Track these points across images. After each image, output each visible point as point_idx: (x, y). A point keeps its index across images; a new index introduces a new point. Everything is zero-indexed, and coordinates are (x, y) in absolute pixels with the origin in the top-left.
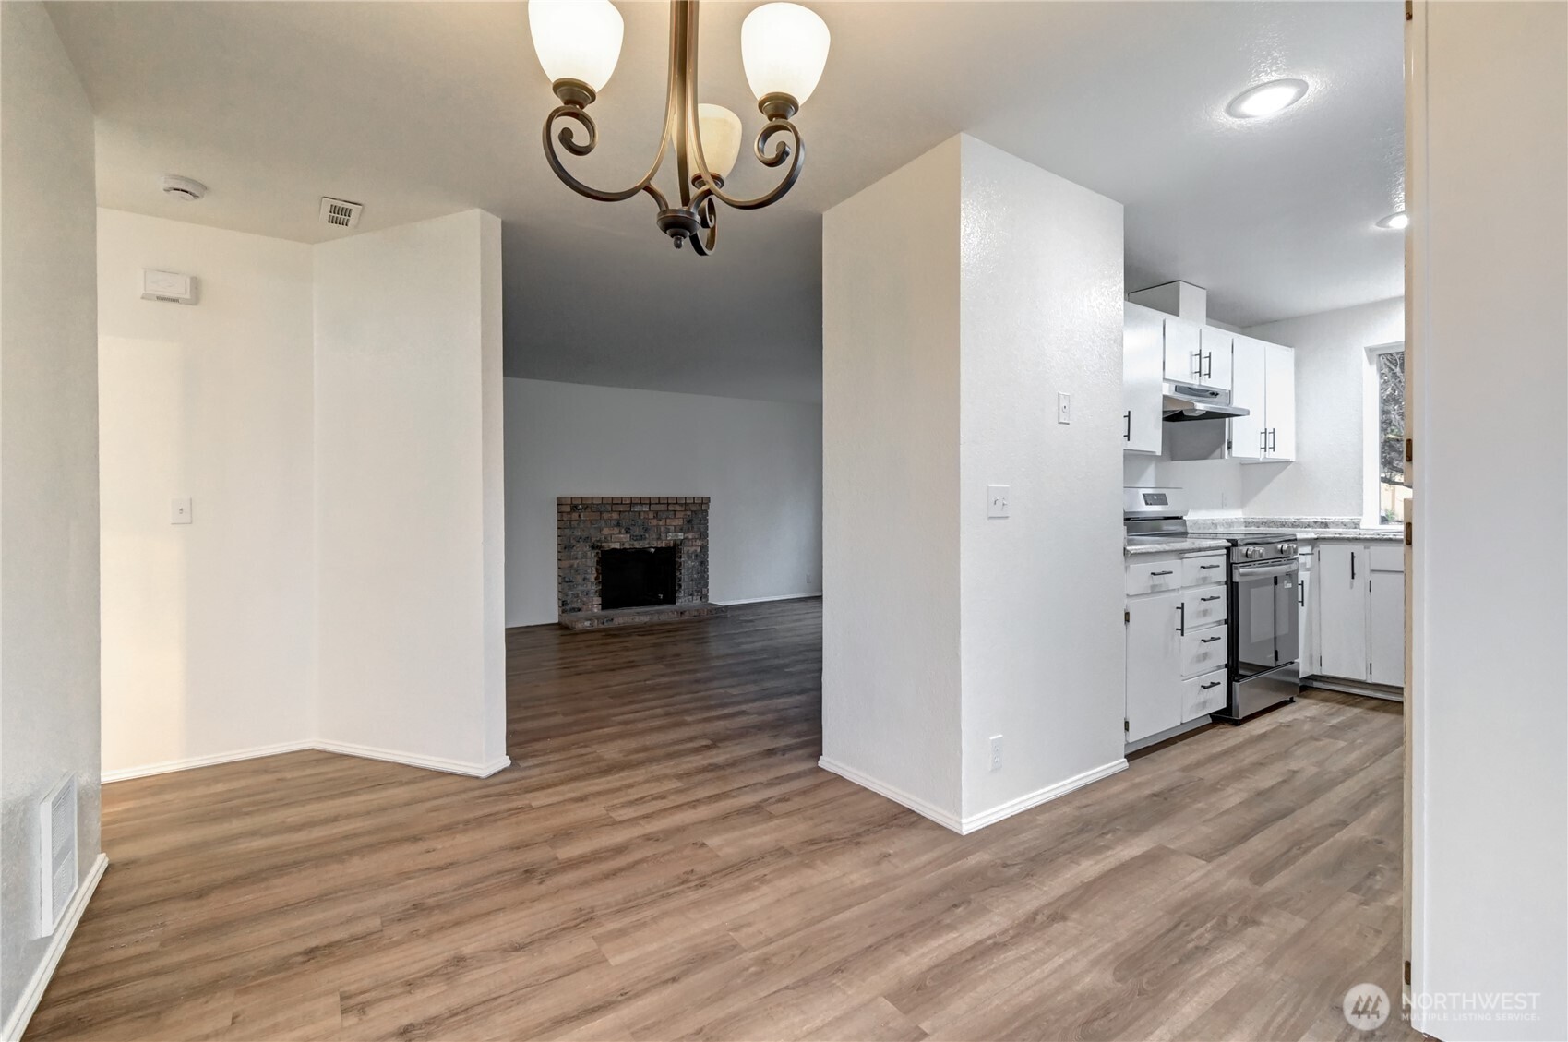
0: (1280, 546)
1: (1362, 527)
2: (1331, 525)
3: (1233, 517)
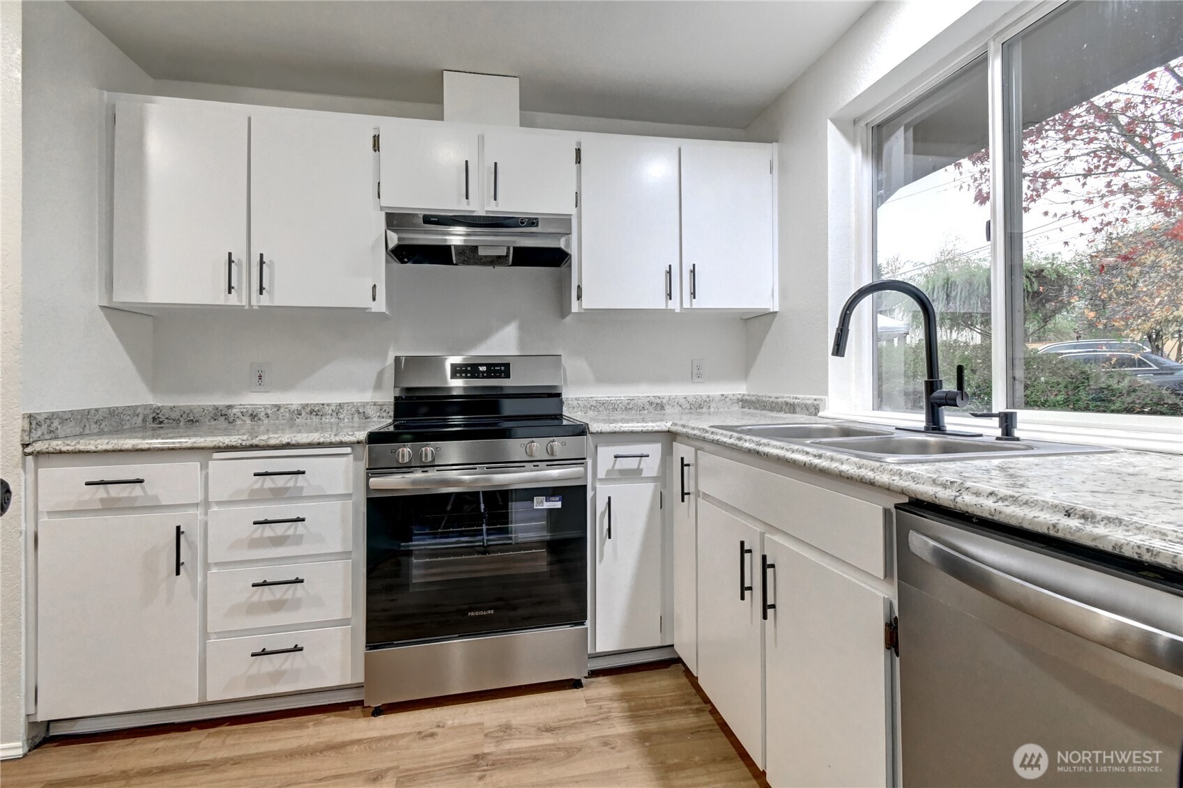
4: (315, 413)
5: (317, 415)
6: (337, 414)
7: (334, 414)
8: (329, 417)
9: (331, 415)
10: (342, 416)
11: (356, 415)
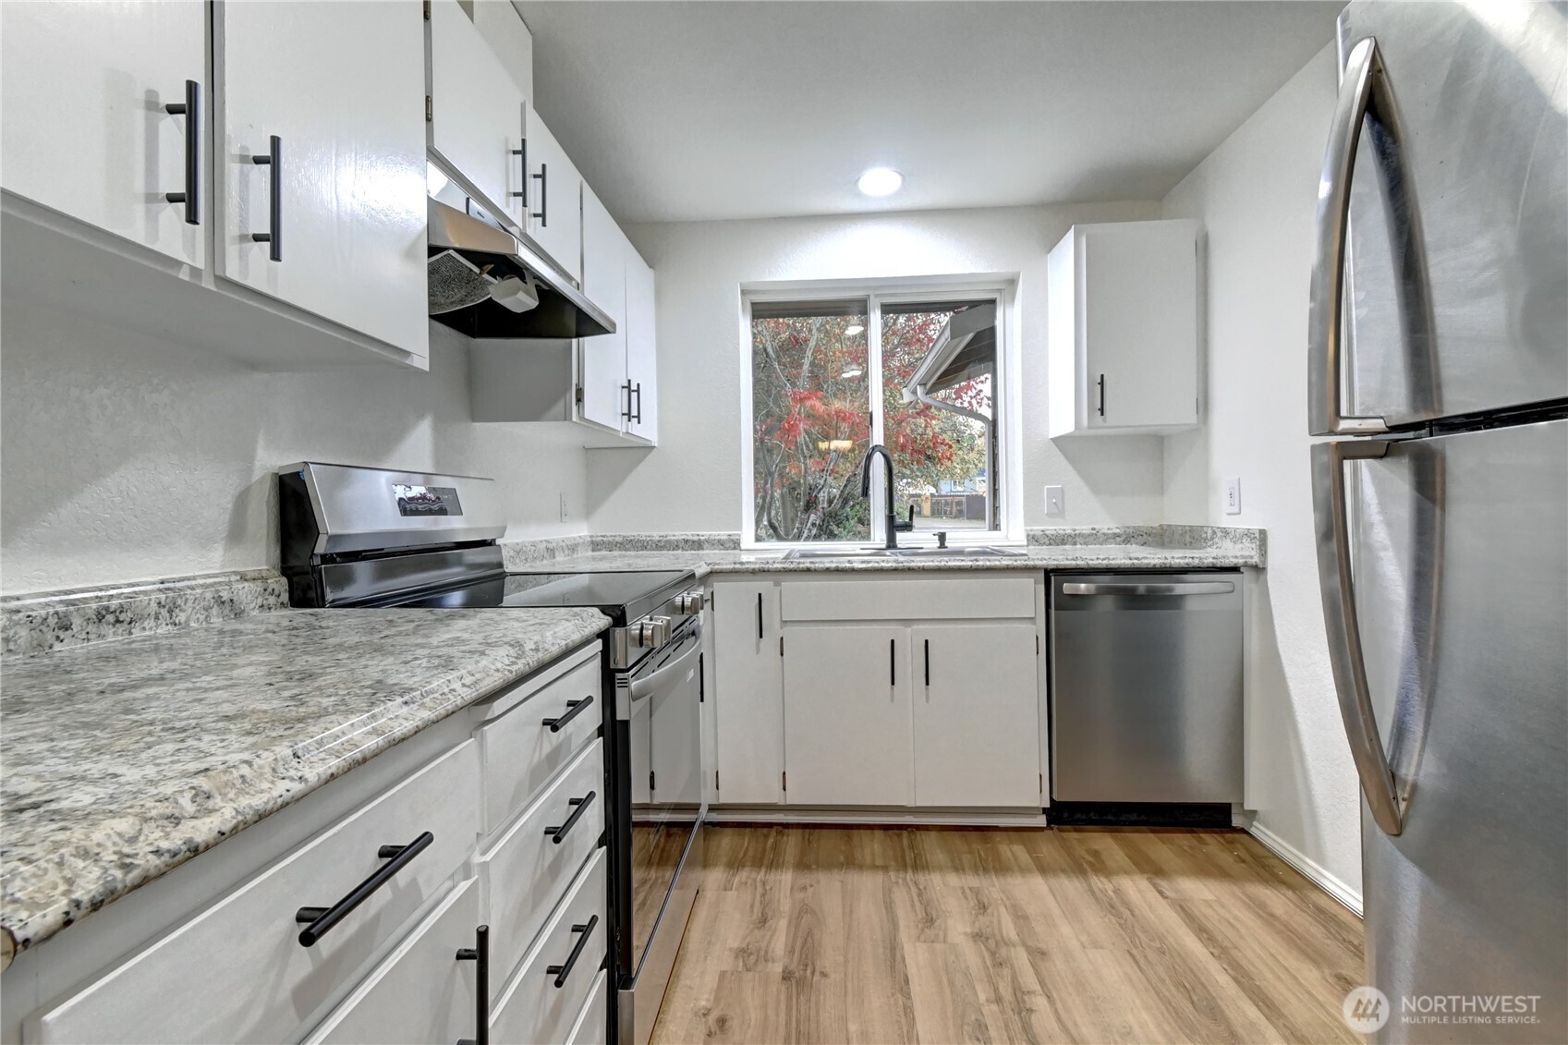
0: (678, 600)
1: (743, 546)
2: (706, 545)
3: (575, 535)
4: (111, 618)
5: (118, 621)
6: (170, 611)
7: (164, 612)
8: (149, 623)
9: (157, 618)
10: (182, 617)
11: (215, 611)
